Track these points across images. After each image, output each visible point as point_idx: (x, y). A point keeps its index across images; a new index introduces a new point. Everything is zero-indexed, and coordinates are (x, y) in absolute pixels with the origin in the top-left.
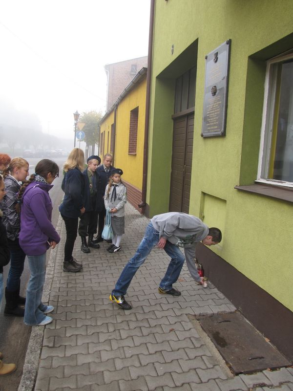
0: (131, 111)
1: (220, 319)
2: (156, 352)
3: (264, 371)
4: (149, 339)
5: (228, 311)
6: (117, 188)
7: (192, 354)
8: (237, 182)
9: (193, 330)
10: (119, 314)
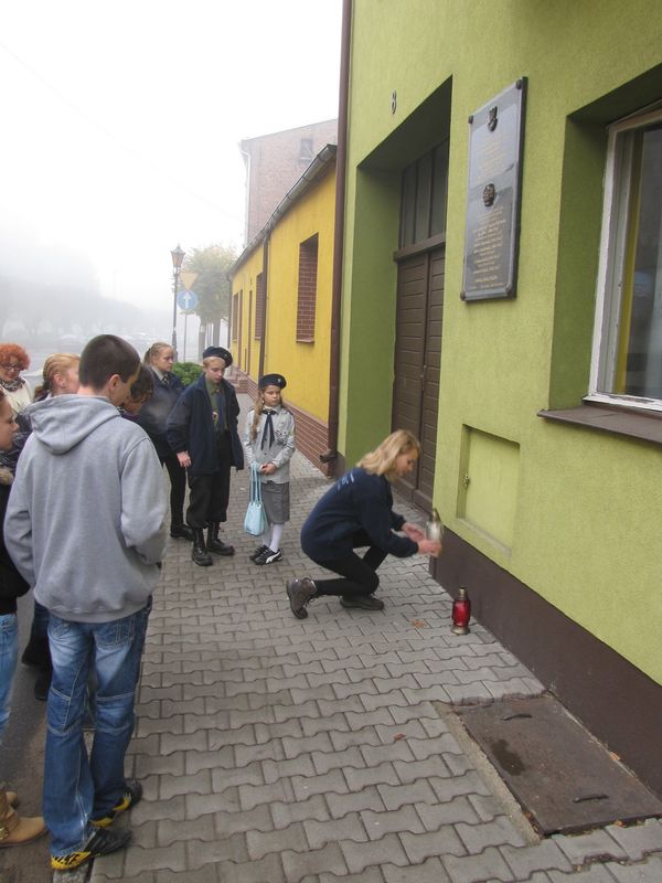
0: (301, 244)
1: (509, 712)
2: (364, 788)
3: (608, 828)
4: (350, 758)
5: (525, 692)
6: (274, 417)
7: (446, 790)
8: (543, 401)
9: (445, 737)
10: (280, 703)
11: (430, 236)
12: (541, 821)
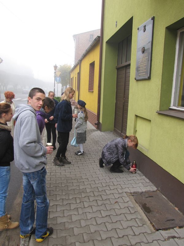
0: (90, 64)
1: (147, 196)
2: (106, 216)
3: (175, 228)
5: (152, 190)
7: (129, 217)
8: (158, 108)
9: (129, 202)
10: (83, 192)
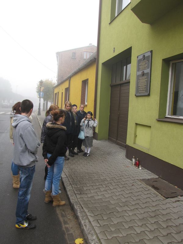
0: (82, 81)
1: (153, 181)
2: (129, 193)
3: (178, 197)
4: (124, 189)
5: (155, 177)
6: (89, 121)
7: (146, 193)
8: (157, 117)
9: (142, 185)
10: (105, 181)
11: (120, 81)
12: (166, 196)
